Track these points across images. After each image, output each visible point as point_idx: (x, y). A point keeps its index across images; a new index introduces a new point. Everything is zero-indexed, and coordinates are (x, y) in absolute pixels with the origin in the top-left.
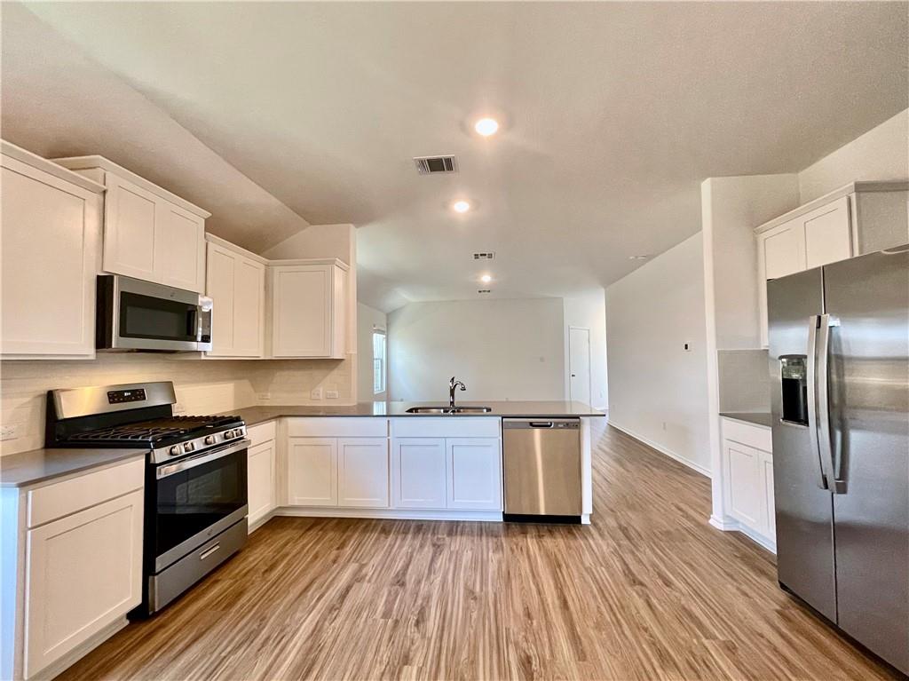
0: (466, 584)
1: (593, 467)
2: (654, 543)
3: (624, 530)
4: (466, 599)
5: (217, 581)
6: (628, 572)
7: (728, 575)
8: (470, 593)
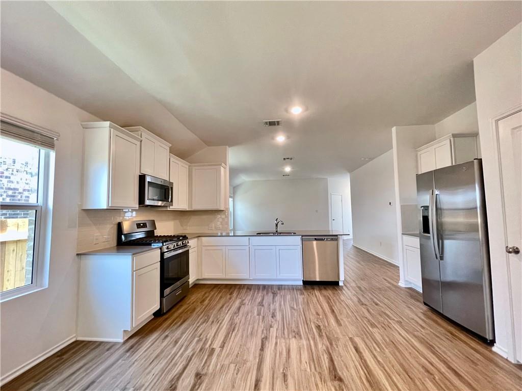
0: (290, 305)
1: (344, 264)
2: (373, 292)
3: (359, 288)
4: (291, 310)
5: (182, 305)
6: (359, 301)
7: (404, 302)
8: (292, 308)
